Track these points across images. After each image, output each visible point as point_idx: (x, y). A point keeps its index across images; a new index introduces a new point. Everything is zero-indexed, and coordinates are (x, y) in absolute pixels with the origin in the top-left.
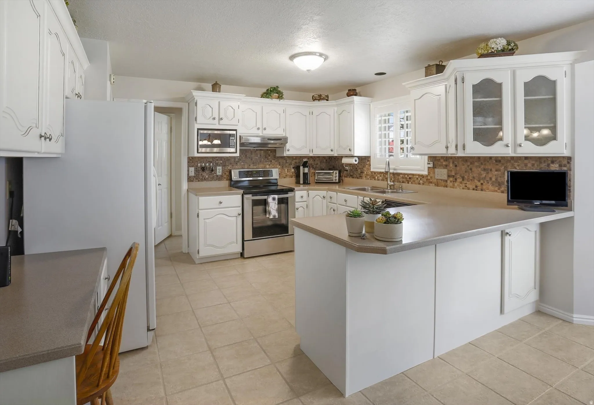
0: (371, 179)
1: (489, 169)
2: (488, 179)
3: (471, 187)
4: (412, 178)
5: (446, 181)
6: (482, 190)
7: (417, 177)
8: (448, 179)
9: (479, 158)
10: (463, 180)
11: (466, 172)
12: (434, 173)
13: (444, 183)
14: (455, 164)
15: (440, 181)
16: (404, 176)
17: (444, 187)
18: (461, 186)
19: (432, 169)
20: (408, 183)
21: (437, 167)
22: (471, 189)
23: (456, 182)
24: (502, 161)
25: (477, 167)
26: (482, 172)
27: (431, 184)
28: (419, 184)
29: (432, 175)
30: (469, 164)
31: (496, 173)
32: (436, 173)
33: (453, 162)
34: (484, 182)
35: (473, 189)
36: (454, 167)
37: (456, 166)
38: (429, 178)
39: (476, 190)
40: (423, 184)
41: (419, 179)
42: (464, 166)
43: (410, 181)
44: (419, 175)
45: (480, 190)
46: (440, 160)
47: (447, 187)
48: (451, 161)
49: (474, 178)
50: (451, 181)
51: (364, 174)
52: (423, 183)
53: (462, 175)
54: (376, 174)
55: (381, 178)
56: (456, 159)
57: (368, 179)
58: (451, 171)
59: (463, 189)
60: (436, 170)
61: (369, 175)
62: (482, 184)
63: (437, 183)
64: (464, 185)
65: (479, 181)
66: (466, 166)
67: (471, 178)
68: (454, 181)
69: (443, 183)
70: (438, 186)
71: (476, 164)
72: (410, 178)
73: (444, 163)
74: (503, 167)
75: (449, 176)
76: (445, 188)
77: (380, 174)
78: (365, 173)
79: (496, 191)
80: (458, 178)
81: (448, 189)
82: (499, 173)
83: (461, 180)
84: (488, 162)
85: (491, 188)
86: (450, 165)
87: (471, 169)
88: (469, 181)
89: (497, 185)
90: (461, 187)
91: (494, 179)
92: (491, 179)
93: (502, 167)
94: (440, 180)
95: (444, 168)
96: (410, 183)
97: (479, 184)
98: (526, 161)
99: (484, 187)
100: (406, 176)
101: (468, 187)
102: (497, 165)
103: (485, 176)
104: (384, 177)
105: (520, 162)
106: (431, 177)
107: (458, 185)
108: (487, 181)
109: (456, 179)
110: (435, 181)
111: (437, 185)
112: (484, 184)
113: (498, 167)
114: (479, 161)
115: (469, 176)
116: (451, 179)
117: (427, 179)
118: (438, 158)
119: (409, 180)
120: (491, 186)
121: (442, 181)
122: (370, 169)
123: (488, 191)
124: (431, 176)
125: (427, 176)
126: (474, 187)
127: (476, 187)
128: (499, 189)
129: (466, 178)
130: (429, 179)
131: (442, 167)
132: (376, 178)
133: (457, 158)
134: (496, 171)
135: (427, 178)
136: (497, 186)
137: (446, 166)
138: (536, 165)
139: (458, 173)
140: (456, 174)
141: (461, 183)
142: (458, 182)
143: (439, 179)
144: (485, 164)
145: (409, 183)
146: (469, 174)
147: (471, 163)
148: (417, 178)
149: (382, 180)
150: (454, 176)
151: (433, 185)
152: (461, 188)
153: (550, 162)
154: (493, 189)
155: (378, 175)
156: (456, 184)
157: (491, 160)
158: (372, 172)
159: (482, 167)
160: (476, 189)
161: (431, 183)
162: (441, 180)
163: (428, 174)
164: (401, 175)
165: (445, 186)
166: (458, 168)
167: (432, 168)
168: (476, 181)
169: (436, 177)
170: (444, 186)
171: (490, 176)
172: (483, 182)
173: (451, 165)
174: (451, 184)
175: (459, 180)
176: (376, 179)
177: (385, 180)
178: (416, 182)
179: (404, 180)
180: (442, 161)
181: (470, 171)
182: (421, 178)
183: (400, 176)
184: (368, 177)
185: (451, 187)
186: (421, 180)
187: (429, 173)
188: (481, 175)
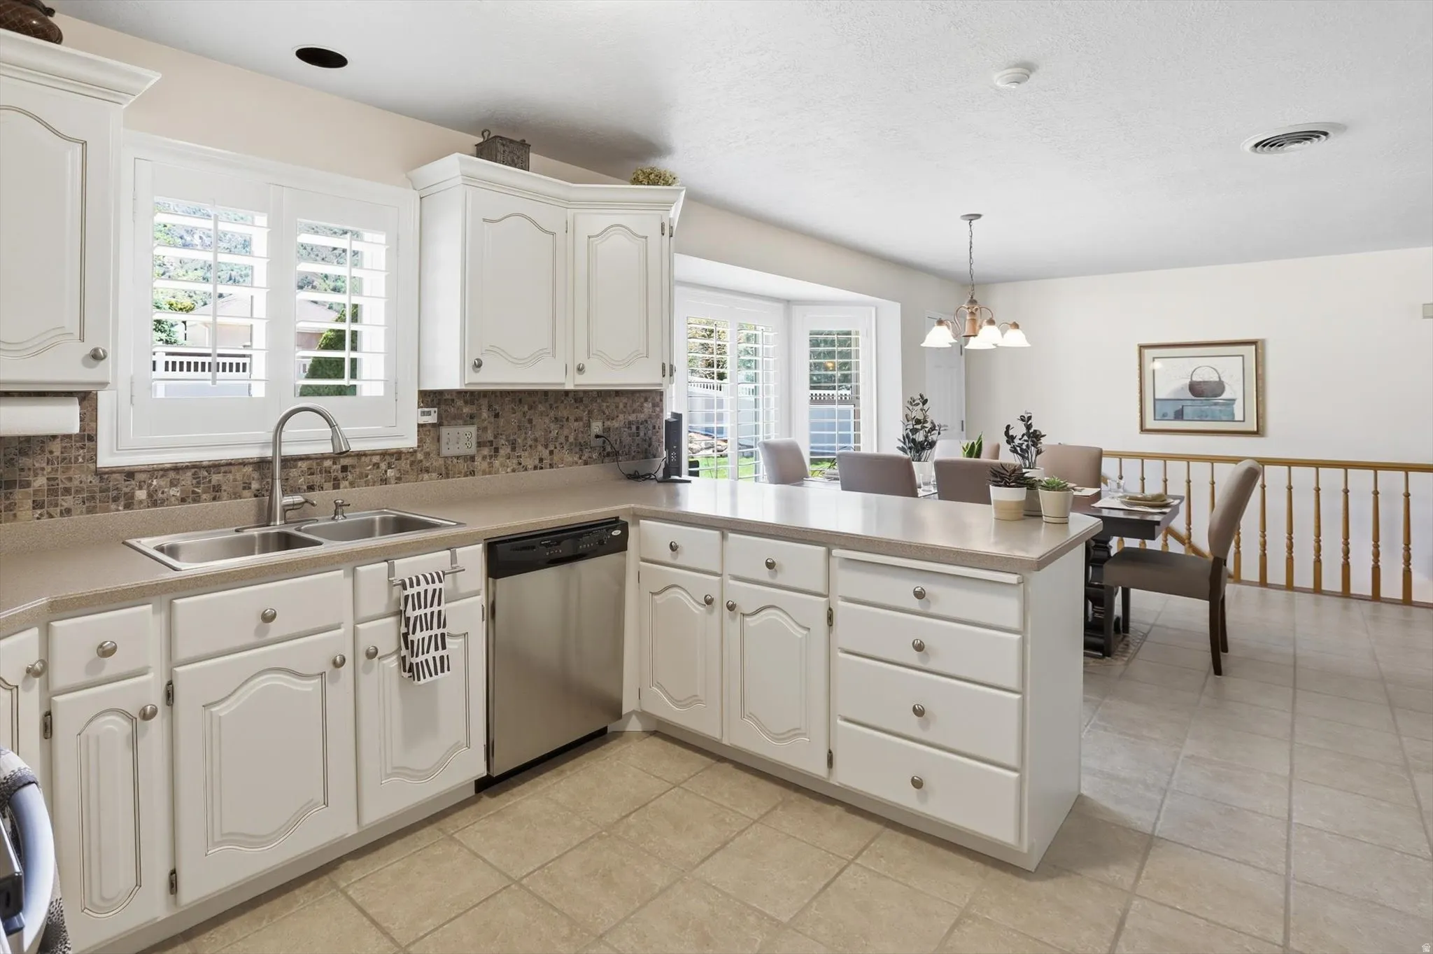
0: (90, 511)
1: (564, 418)
2: (562, 439)
3: (529, 462)
4: (354, 467)
5: (472, 458)
6: (551, 466)
7: (376, 459)
8: (478, 451)
9: (546, 393)
10: (514, 449)
11: (519, 428)
12: (439, 440)
13: (467, 465)
14: (495, 410)
15: (455, 460)
16: (318, 464)
17: (466, 475)
18: (510, 464)
19: (429, 431)
20: (336, 487)
21: (445, 423)
22: (531, 469)
23: (496, 456)
24: (584, 399)
25: (541, 414)
26: (552, 426)
27: (426, 476)
28: (385, 481)
29: (427, 448)
30: (526, 408)
31: (576, 424)
32: (444, 440)
33: (490, 406)
34: (556, 448)
35: (535, 468)
36: (492, 419)
37: (497, 416)
38: (420, 456)
39: (541, 468)
40: (399, 480)
41: (383, 466)
42: (514, 415)
43: (345, 478)
44: (384, 454)
45: (548, 466)
46: (453, 400)
47: (472, 473)
48: (484, 402)
49: (536, 440)
50: (484, 458)
51: (18, 494)
52: (398, 476)
53: (512, 438)
54: (140, 477)
55: (175, 492)
56: (496, 396)
57: (68, 511)
58: (485, 429)
59: (514, 471)
60: (445, 431)
61: (77, 492)
62: (551, 453)
63: (447, 468)
64: (515, 461)
65: (546, 446)
66: (519, 414)
67: (530, 442)
68: (491, 457)
69: (463, 466)
70: (448, 477)
71: (541, 408)
72: (344, 469)
73: (466, 410)
74: (586, 413)
75: (480, 445)
76: (470, 478)
77: (172, 474)
78: (40, 482)
79: (577, 463)
80: (503, 445)
81: (478, 478)
82: (581, 423)
83: (509, 450)
84: (562, 402)
85: (569, 458)
86: (481, 413)
87: (530, 421)
88: (526, 450)
89: (577, 450)
90: (508, 467)
91: (571, 439)
92: (567, 437)
93: (584, 412)
94: (455, 457)
95: (466, 424)
96: (344, 484)
97: (545, 453)
98: (617, 399)
99: (556, 458)
100: (328, 463)
101: (523, 464)
102: (577, 407)
103: (557, 434)
104: (198, 483)
105: (609, 400)
106: (427, 454)
107: (502, 465)
108: (561, 444)
109: (497, 450)
110: (441, 461)
111: (446, 473)
112: (556, 451)
113: (579, 412)
114: (546, 401)
115: (525, 439)
116: (486, 451)
117: (412, 464)
118: (447, 397)
119: (340, 475)
120: (568, 453)
121: (461, 461)
122: (93, 459)
123: (562, 465)
124: (428, 450)
125: (415, 452)
126: (537, 462)
127: (541, 460)
128: (580, 458)
129: (519, 443)
130: (421, 461)
131: (461, 422)
132: (141, 495)
133: (498, 394)
134: (576, 420)
135: (412, 459)
136: (576, 453)
137: (472, 417)
138: (628, 405)
139: (501, 434)
140: (495, 437)
141: (509, 458)
142: (502, 457)
143: (452, 457)
144: (557, 407)
145: (341, 486)
146: (526, 433)
147: (530, 408)
148: (377, 466)
149: (183, 500)
150: (491, 442)
151: (434, 475)
152: (509, 470)
153: (643, 400)
154: (570, 459)
155: (155, 482)
156: (497, 463)
157: (567, 398)
158: (101, 474)
159: (552, 414)
160: (540, 465)
161: (427, 471)
162: (458, 458)
163: (418, 447)
164: (300, 464)
165: (468, 473)
166: (502, 421)
167: (429, 428)
168: (540, 448)
169: (445, 452)
170: (466, 472)
171: (566, 432)
172: (553, 449)
173: (485, 415)
174: (485, 465)
175: (502, 452)
176: (141, 502)
177: (204, 496)
178: (369, 477)
179: (317, 479)
180: (460, 403)
181: (529, 425)
182: (389, 463)
183: (295, 467)
184: (67, 502)
185: (484, 473)
186: (390, 467)
187: (420, 441)
188: (550, 432)
